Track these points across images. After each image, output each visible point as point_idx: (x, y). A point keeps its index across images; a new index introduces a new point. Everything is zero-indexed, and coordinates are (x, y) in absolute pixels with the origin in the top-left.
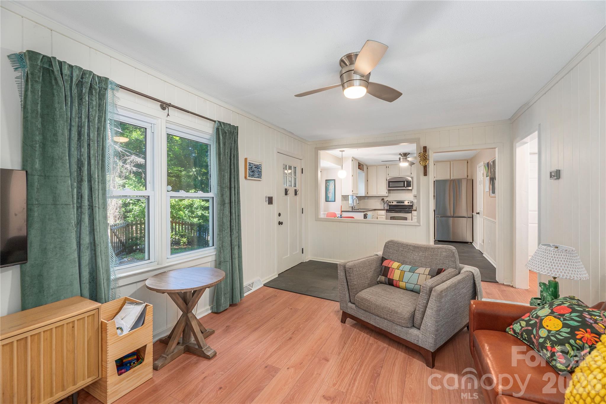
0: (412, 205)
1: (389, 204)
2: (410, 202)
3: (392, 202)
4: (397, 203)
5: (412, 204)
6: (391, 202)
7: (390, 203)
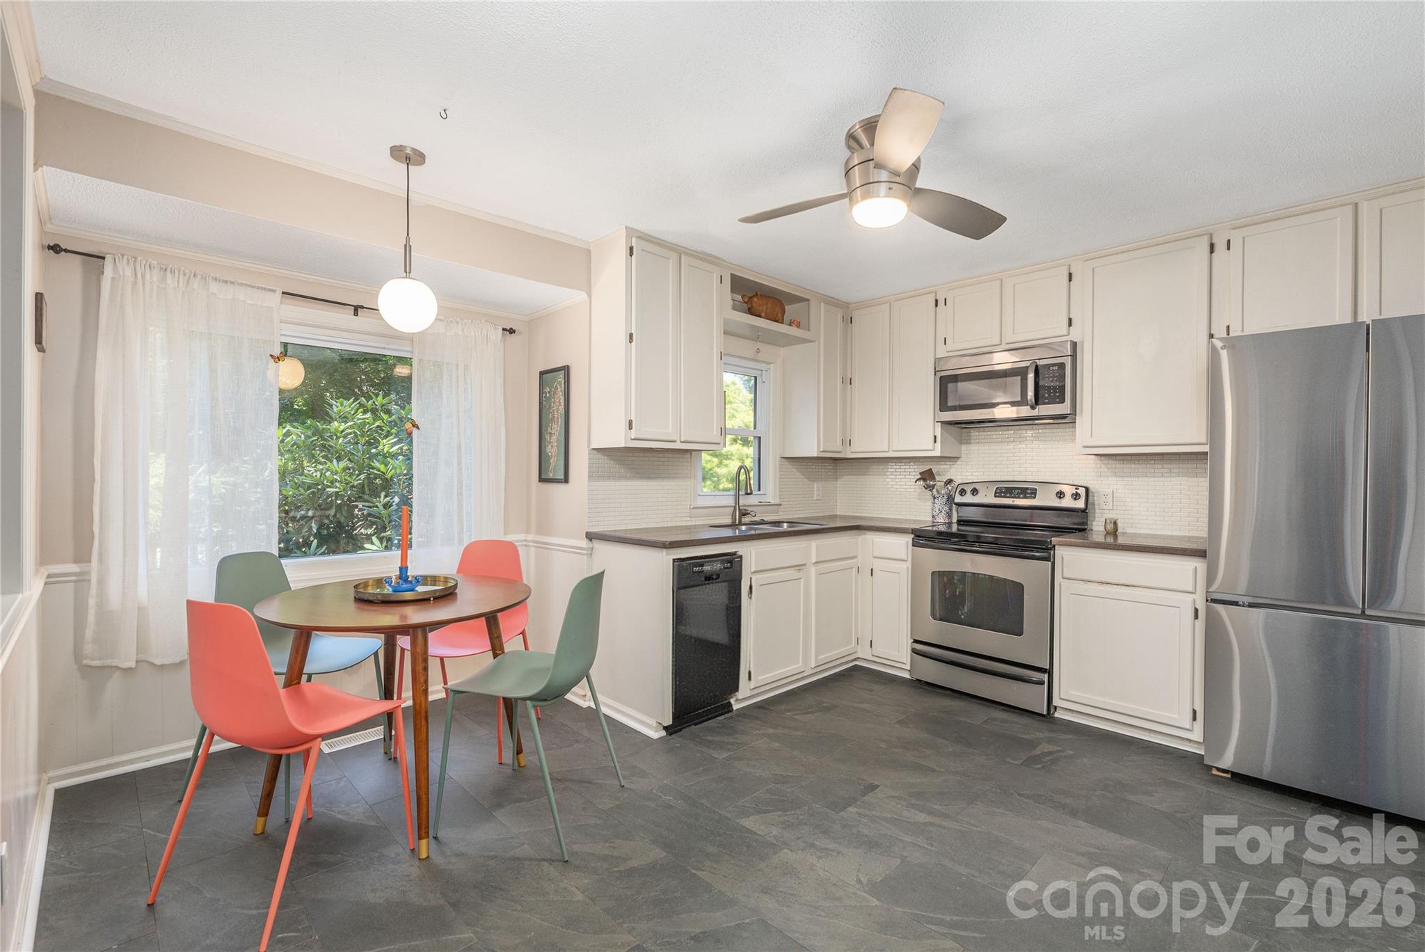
0: (1084, 511)
1: (958, 499)
2: (1069, 491)
3: (975, 492)
4: (999, 493)
5: (1080, 504)
6: (968, 489)
7: (963, 492)
